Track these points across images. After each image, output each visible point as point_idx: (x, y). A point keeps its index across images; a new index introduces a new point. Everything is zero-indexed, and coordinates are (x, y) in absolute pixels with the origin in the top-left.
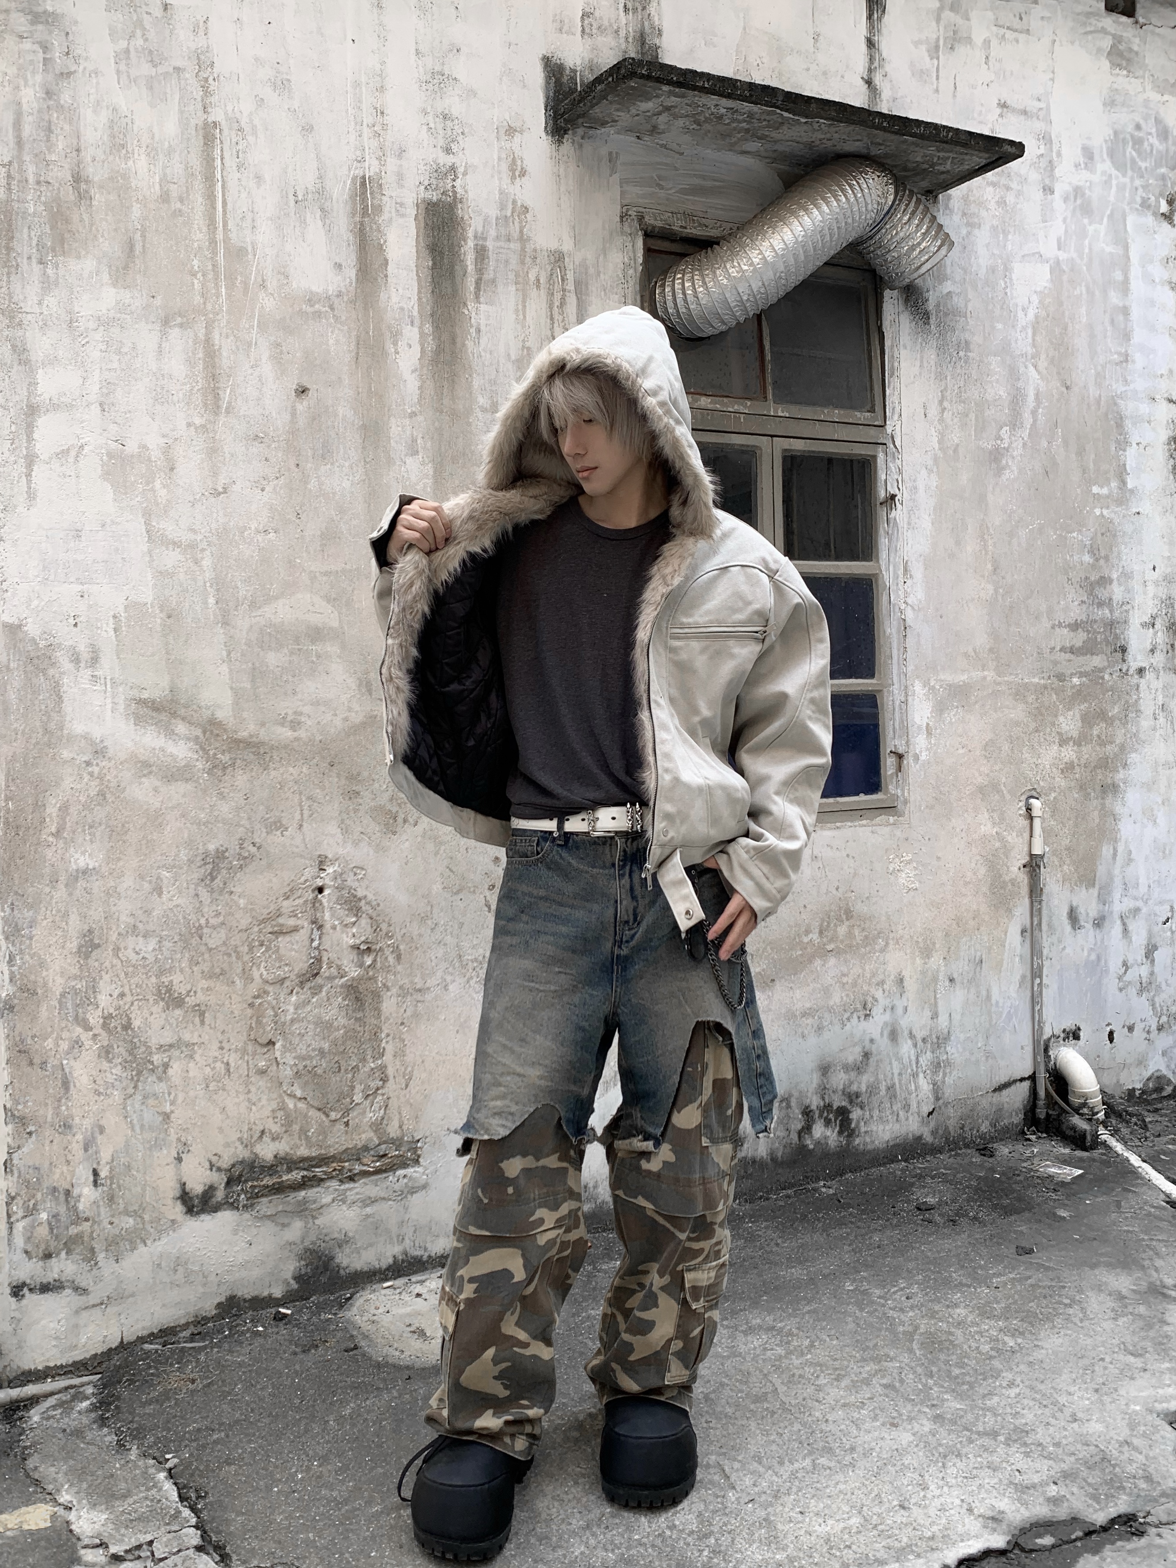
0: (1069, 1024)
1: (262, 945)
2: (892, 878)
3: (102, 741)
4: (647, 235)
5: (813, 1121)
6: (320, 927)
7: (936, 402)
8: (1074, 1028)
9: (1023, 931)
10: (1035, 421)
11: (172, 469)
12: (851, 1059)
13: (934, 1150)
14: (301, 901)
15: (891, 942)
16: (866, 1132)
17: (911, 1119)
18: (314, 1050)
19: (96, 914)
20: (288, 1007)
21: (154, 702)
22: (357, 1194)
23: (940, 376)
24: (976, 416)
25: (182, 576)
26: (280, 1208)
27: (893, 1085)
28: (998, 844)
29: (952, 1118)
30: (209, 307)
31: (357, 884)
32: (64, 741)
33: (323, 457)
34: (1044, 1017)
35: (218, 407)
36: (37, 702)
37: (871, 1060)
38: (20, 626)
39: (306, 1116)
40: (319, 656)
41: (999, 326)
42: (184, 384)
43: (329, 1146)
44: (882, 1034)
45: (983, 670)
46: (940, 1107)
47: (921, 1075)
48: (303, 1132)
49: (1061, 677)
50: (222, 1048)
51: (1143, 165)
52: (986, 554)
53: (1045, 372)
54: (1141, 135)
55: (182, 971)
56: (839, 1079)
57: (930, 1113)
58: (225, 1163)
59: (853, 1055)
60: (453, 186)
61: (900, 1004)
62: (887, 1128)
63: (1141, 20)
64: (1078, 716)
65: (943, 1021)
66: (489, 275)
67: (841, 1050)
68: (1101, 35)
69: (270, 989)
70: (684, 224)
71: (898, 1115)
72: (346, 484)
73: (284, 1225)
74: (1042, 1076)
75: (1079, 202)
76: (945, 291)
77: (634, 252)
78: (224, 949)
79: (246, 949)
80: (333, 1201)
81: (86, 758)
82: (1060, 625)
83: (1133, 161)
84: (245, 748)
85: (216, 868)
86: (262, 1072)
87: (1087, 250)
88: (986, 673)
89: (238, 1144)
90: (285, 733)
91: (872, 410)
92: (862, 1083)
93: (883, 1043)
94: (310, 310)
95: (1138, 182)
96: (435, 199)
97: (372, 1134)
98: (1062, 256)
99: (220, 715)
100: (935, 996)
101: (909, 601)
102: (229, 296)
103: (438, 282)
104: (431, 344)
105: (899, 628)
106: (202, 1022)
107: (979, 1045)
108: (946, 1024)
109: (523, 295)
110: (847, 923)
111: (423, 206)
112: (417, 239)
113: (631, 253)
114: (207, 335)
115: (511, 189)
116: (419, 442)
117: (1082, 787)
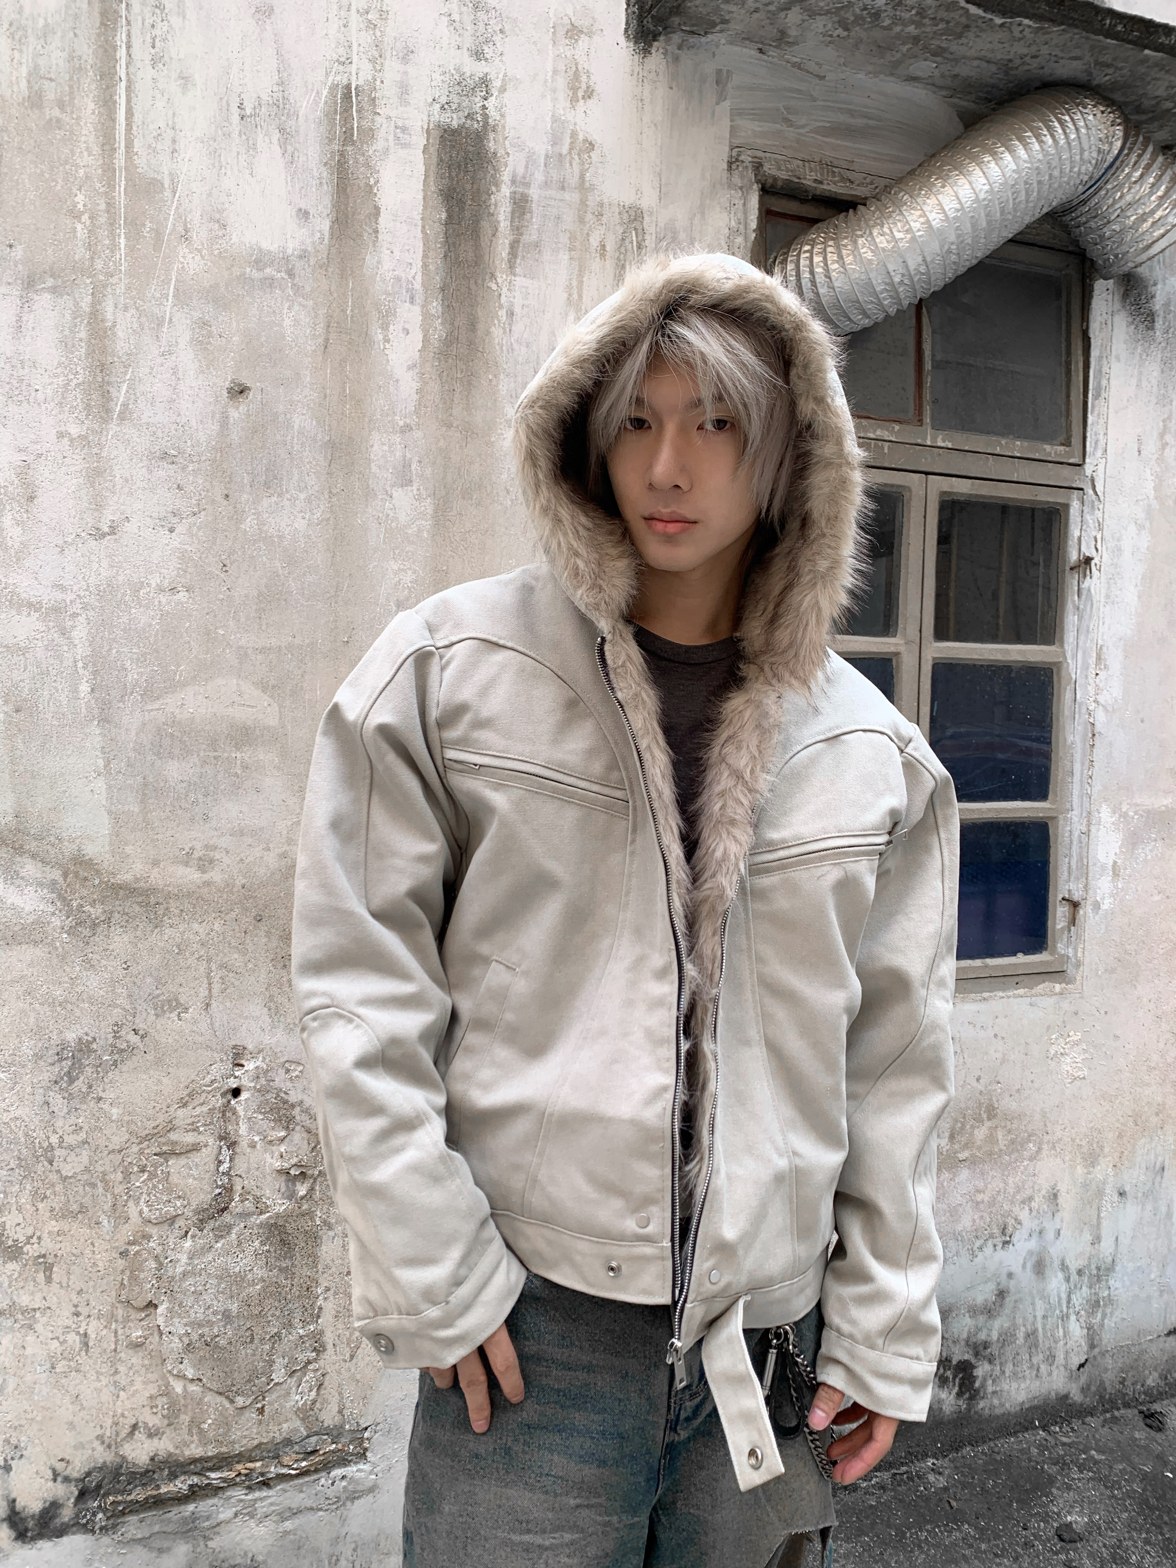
1: (143, 1170)
2: (1053, 1064)
4: (765, 191)
6: (232, 1145)
7: (1155, 434)
11: (31, 499)
12: (980, 1300)
13: (1082, 1412)
14: (205, 1109)
15: (1045, 1147)
16: (994, 1392)
17: (1055, 1373)
18: (215, 1313)
20: (179, 1256)
22: (271, 1504)
25: (40, 653)
26: (157, 1528)
27: (1035, 1332)
29: (1110, 1371)
30: (99, 265)
31: (288, 1084)
33: (267, 485)
35: (108, 411)
37: (1007, 1300)
39: (200, 1402)
40: (245, 768)
42: (56, 376)
43: (233, 1442)
44: (1024, 1266)
46: (1095, 1358)
47: (1073, 1318)
48: (196, 1424)
50: (77, 1314)
55: (19, 1209)
56: (966, 1325)
57: (1082, 1366)
58: (77, 1469)
59: (984, 1294)
60: (484, 107)
61: (1050, 1227)
62: (1023, 1386)
65: (1107, 1246)
66: (530, 236)
67: (968, 1289)
69: (154, 1231)
70: (817, 174)
71: (1038, 1370)
72: (300, 524)
73: (160, 1551)
77: (745, 213)
78: (85, 1177)
79: (120, 1177)
80: (236, 1515)
84: (127, 897)
85: (77, 1065)
86: (137, 1346)
89: (96, 1444)
90: (190, 876)
91: (1067, 443)
92: (994, 1330)
93: (1026, 1278)
94: (256, 275)
96: (455, 124)
97: (298, 1423)
99: (90, 850)
100: (1099, 1215)
101: (1101, 699)
102: (131, 249)
103: (454, 244)
104: (439, 330)
105: (1085, 735)
106: (49, 1280)
107: (1153, 1276)
108: (1111, 1250)
109: (580, 266)
110: (988, 1124)
111: (436, 134)
112: (425, 180)
113: (740, 215)
114: (93, 305)
115: (570, 116)
116: (413, 467)
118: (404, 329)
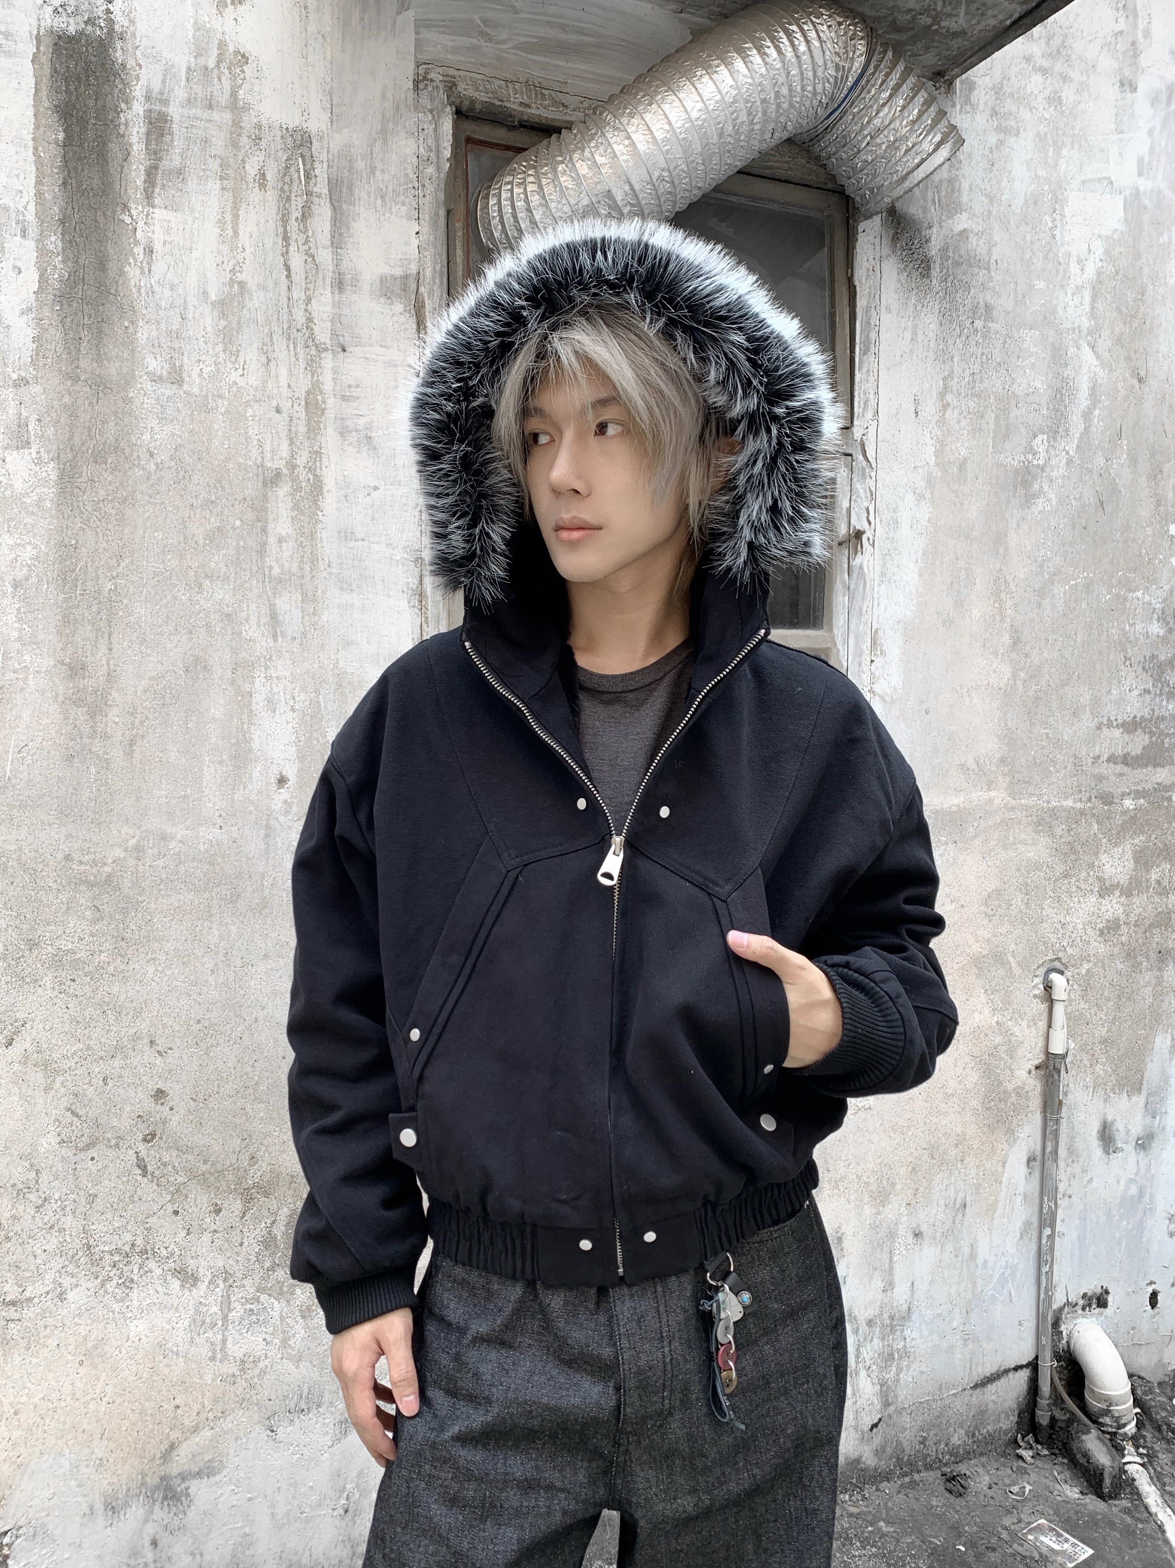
0: (1092, 1286)
4: (460, 114)
7: (935, 394)
8: (1099, 1291)
9: (1030, 1160)
10: (1087, 428)
13: (876, 1477)
23: (943, 356)
24: (997, 418)
28: (998, 1039)
29: (908, 1430)
34: (1056, 1278)
41: (1041, 285)
45: (989, 789)
46: (890, 1416)
47: (863, 1373)
49: (1107, 799)
52: (1002, 621)
53: (1107, 355)
57: (875, 1426)
60: (108, 12)
64: (1129, 855)
65: (901, 1293)
66: (172, 160)
70: (526, 100)
74: (1048, 1364)
76: (960, 228)
77: (437, 139)
82: (1110, 724)
88: (993, 794)
96: (72, 30)
98: (1144, 184)
100: (891, 1260)
101: (877, 688)
103: (75, 169)
104: (59, 268)
107: (955, 1324)
108: (905, 1297)
109: (235, 197)
111: (48, 41)
112: (36, 94)
113: (431, 142)
115: (216, 24)
116: (31, 427)
117: (1130, 955)
118: (15, 267)
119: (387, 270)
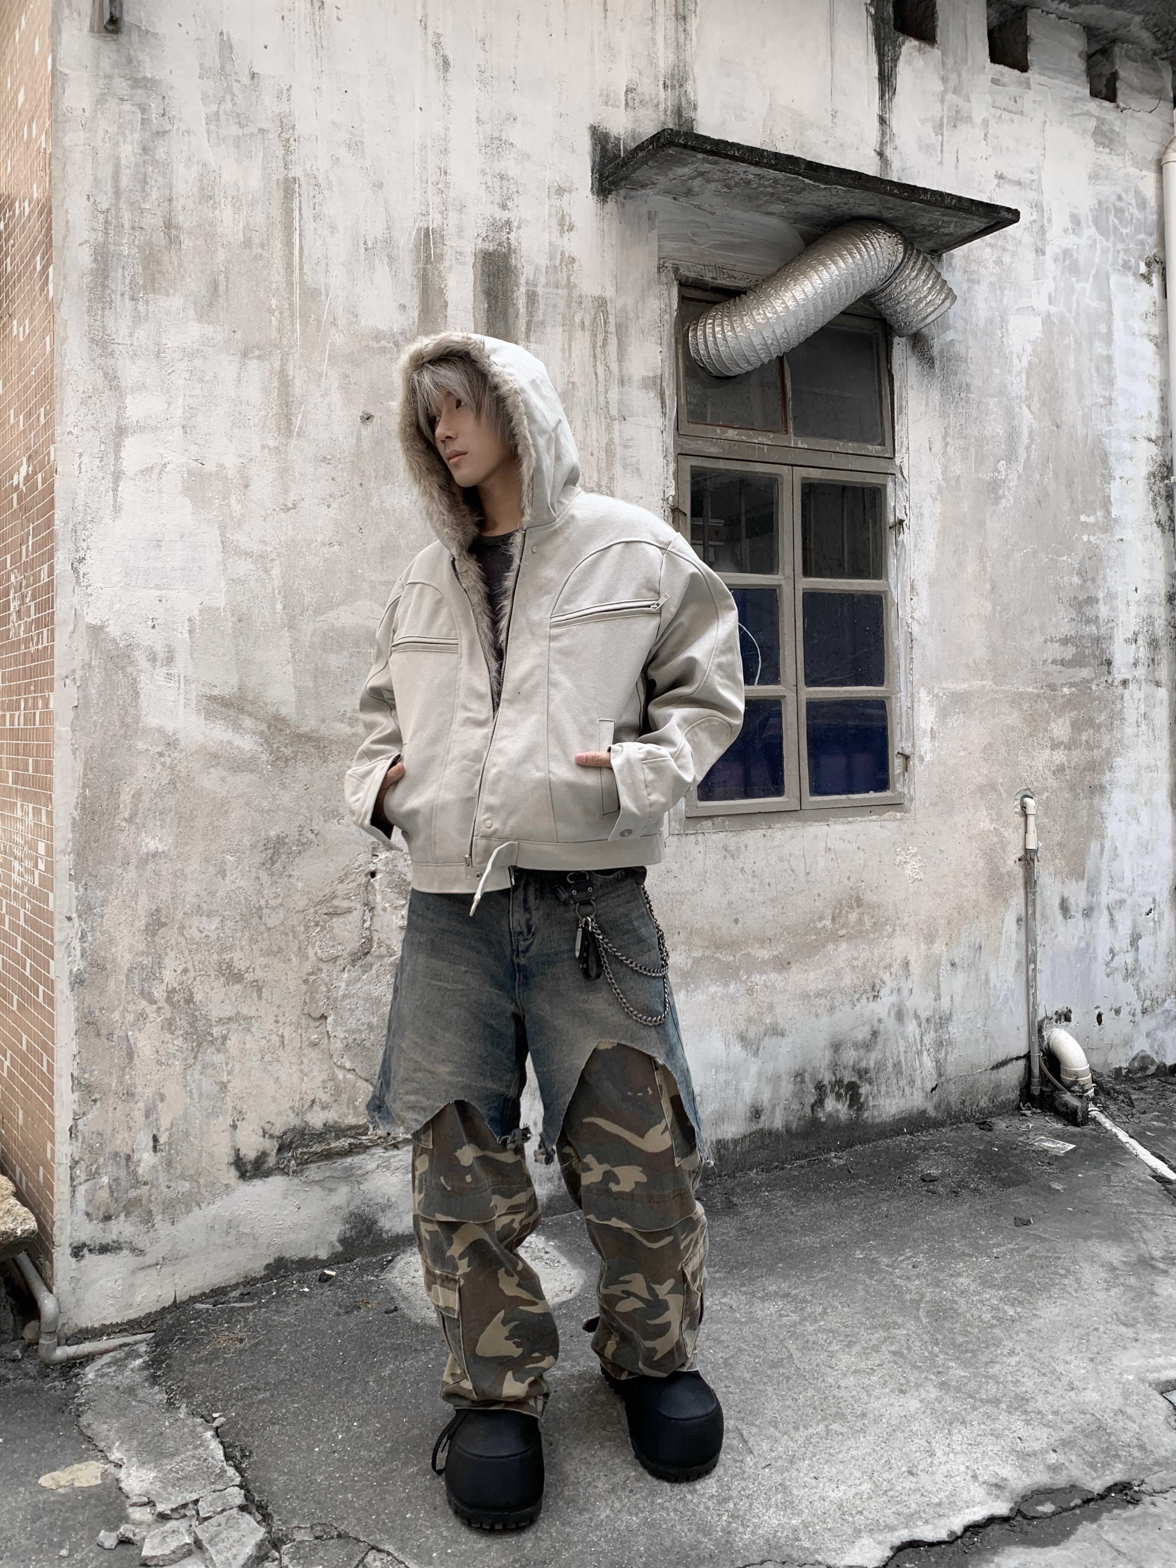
0: (1060, 1007)
1: (317, 925)
2: (899, 869)
3: (174, 734)
4: (681, 285)
5: (826, 1095)
6: (372, 909)
7: (940, 437)
8: (1065, 1010)
9: (1019, 920)
10: (1028, 457)
11: (247, 486)
12: (860, 1038)
13: (937, 1124)
14: (355, 884)
15: (897, 928)
16: (874, 1106)
17: (915, 1094)
18: (363, 1024)
19: (164, 893)
20: (340, 984)
21: (223, 698)
22: (400, 1160)
23: (944, 415)
24: (976, 451)
25: (253, 584)
26: (328, 1173)
27: (899, 1063)
28: (995, 840)
29: (954, 1094)
30: (285, 341)
32: (140, 733)
33: (385, 477)
34: (1038, 1000)
35: (291, 431)
36: (115, 697)
37: (879, 1038)
38: (102, 628)
39: (354, 1086)
41: (997, 371)
44: (889, 1014)
45: (982, 679)
46: (942, 1084)
47: (925, 1053)
48: (352, 1101)
49: (1053, 687)
50: (277, 1022)
51: (1125, 231)
52: (985, 575)
53: (1037, 412)
54: (1122, 204)
55: (242, 949)
56: (850, 1056)
57: (934, 1088)
58: (277, 1130)
59: (862, 1034)
60: (508, 239)
61: (905, 987)
62: (894, 1102)
63: (1122, 105)
64: (1068, 723)
65: (945, 1002)
66: (539, 316)
67: (852, 1029)
68: (1086, 117)
69: (324, 966)
70: (714, 275)
71: (903, 1091)
72: (405, 502)
73: (331, 1189)
74: (1036, 1055)
75: (1067, 262)
76: (948, 339)
77: (670, 299)
78: (281, 928)
79: (303, 929)
80: (378, 1167)
81: (159, 750)
82: (1052, 640)
83: (1116, 228)
84: (306, 742)
85: (276, 853)
86: (314, 1045)
87: (1074, 306)
88: (985, 682)
89: (290, 1112)
90: (342, 729)
91: (883, 444)
92: (871, 1060)
93: (890, 1023)
94: (375, 345)
95: (1120, 246)
96: (491, 249)
98: (1053, 310)
99: (284, 711)
100: (938, 979)
101: (915, 615)
102: (303, 332)
103: (493, 323)
105: (906, 640)
106: (260, 997)
107: (978, 1026)
108: (948, 1006)
109: (569, 335)
110: (857, 910)
111: (480, 256)
112: (474, 284)
113: (667, 301)
114: (281, 366)
115: (560, 242)
117: (1072, 788)
119: (646, 374)
